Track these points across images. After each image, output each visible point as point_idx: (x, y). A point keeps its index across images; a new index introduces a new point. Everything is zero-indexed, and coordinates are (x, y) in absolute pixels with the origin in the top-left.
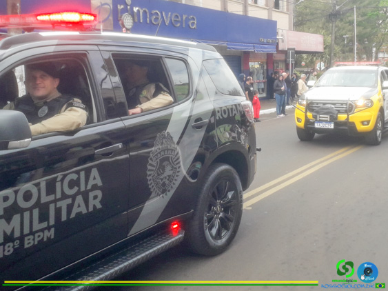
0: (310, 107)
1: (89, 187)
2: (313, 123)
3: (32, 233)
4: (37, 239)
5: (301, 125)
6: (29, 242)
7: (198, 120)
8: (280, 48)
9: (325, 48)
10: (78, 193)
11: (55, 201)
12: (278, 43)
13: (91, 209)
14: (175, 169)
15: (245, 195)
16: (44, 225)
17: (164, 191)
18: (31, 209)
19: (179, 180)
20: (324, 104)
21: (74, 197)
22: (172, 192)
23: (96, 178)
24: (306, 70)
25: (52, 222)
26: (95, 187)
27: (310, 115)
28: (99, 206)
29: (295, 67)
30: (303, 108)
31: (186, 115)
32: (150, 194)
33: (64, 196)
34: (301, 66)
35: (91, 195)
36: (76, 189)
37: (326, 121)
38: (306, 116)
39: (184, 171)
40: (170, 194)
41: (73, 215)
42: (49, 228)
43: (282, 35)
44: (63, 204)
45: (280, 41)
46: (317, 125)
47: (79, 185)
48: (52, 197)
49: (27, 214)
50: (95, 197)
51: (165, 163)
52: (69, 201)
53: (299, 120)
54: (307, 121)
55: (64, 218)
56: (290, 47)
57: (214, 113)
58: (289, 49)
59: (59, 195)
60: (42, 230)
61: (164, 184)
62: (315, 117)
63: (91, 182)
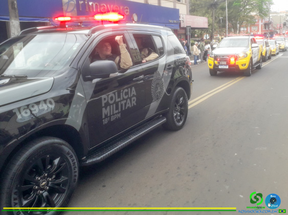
0: (216, 58)
1: (132, 95)
2: (218, 66)
3: (113, 115)
4: (115, 117)
5: (212, 67)
6: (113, 119)
7: (169, 65)
8: (182, 26)
9: (209, 26)
10: (128, 98)
11: (121, 101)
12: (180, 23)
13: (132, 105)
14: (162, 89)
15: (189, 103)
16: (117, 111)
17: (157, 99)
18: (113, 104)
19: (163, 94)
20: (223, 56)
21: (127, 100)
22: (161, 99)
23: (134, 92)
24: (197, 39)
25: (120, 111)
26: (134, 96)
27: (216, 62)
28: (135, 104)
29: (191, 37)
30: (213, 59)
31: (164, 63)
32: (153, 99)
33: (124, 99)
34: (195, 37)
35: (133, 99)
36: (127, 96)
37: (225, 65)
38: (214, 63)
39: (165, 90)
40: (160, 100)
41: (126, 108)
42: (118, 113)
43: (183, 18)
44: (123, 102)
45: (182, 21)
46: (220, 67)
47: (128, 94)
48: (119, 100)
49: (112, 106)
50: (134, 100)
51: (158, 86)
52: (125, 101)
53: (210, 65)
54: (215, 65)
55: (124, 109)
56: (188, 25)
57: (175, 62)
58: (187, 27)
59: (122, 99)
60: (116, 114)
61: (157, 96)
62: (219, 63)
63: (132, 93)
